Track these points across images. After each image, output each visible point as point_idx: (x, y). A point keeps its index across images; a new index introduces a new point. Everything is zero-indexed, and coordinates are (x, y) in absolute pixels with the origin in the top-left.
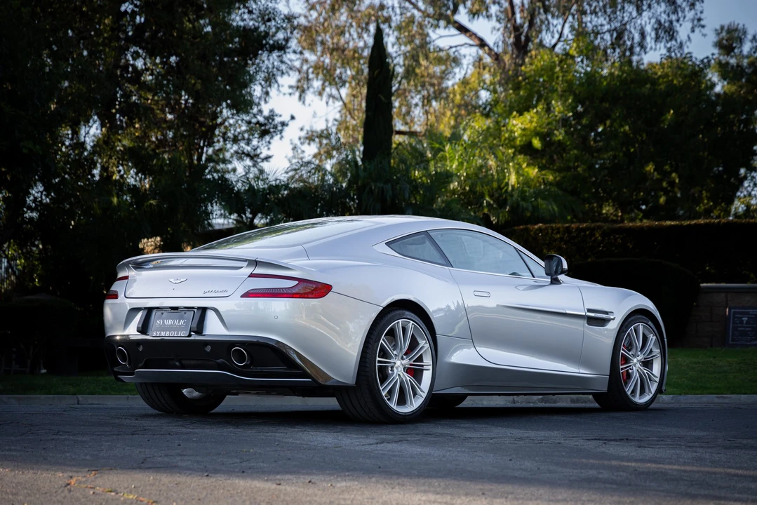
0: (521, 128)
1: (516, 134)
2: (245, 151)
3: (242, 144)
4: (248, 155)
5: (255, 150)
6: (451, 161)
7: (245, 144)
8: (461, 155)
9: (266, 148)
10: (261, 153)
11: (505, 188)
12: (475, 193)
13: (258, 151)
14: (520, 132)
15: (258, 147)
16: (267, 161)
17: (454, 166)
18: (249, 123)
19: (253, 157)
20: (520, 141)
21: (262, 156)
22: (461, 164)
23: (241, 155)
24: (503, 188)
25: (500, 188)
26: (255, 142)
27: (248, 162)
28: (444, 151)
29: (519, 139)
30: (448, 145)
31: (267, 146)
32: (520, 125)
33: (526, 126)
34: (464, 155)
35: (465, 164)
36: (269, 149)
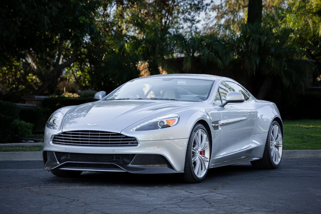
0: (315, 4)
1: (313, 7)
2: (188, 18)
3: (187, 14)
4: (189, 20)
5: (193, 17)
6: (289, 22)
7: (188, 14)
8: (295, 19)
9: (198, 16)
10: (196, 19)
11: (318, 35)
12: (302, 38)
13: (195, 18)
14: (315, 5)
15: (194, 16)
16: (199, 23)
17: (291, 25)
18: (191, 4)
19: (192, 21)
20: (315, 10)
21: (196, 20)
22: (294, 24)
23: (186, 20)
24: (316, 35)
25: (314, 36)
26: (192, 14)
27: (189, 24)
28: (286, 17)
29: (315, 9)
30: (288, 15)
31: (198, 15)
32: (315, 2)
33: (318, 3)
34: (296, 19)
35: (296, 23)
36: (199, 17)
